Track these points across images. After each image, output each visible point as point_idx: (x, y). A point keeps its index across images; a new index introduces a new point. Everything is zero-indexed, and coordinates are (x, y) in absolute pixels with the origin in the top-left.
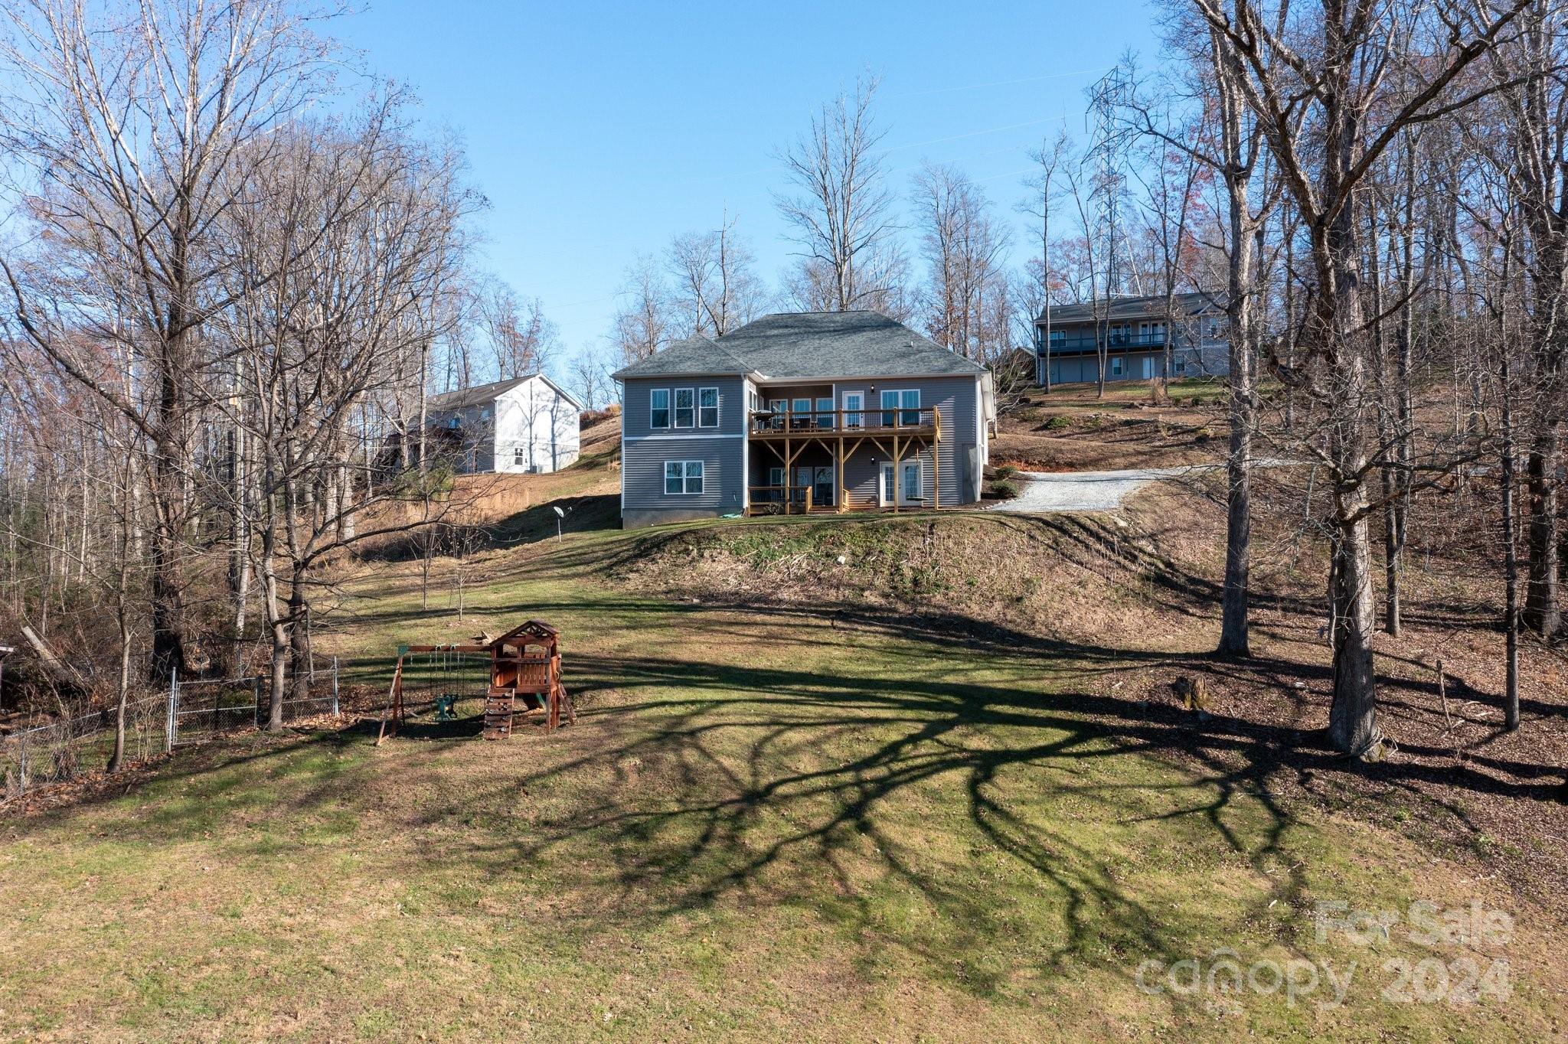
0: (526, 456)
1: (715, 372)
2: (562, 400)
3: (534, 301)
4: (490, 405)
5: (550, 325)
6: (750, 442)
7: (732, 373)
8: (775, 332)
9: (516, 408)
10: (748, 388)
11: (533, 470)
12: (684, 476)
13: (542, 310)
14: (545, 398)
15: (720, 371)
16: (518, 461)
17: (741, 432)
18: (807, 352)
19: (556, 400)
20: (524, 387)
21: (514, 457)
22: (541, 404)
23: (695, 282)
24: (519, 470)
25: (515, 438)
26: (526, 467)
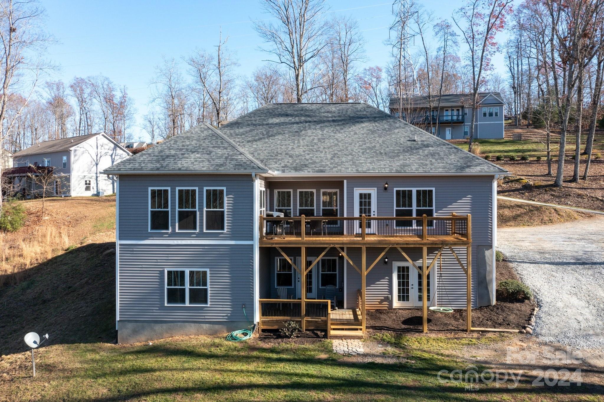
0: (93, 184)
1: (222, 170)
2: (118, 148)
3: (123, 87)
4: (67, 152)
5: (130, 99)
6: (261, 249)
7: (242, 171)
8: (276, 120)
9: (86, 155)
10: (259, 186)
11: (98, 194)
12: (187, 286)
13: (127, 92)
14: (107, 147)
15: (229, 169)
16: (88, 189)
17: (251, 238)
18: (312, 143)
19: (115, 149)
20: (92, 141)
21: (85, 186)
22: (104, 151)
23: (202, 79)
24: (89, 194)
25: (86, 174)
26: (93, 191)
